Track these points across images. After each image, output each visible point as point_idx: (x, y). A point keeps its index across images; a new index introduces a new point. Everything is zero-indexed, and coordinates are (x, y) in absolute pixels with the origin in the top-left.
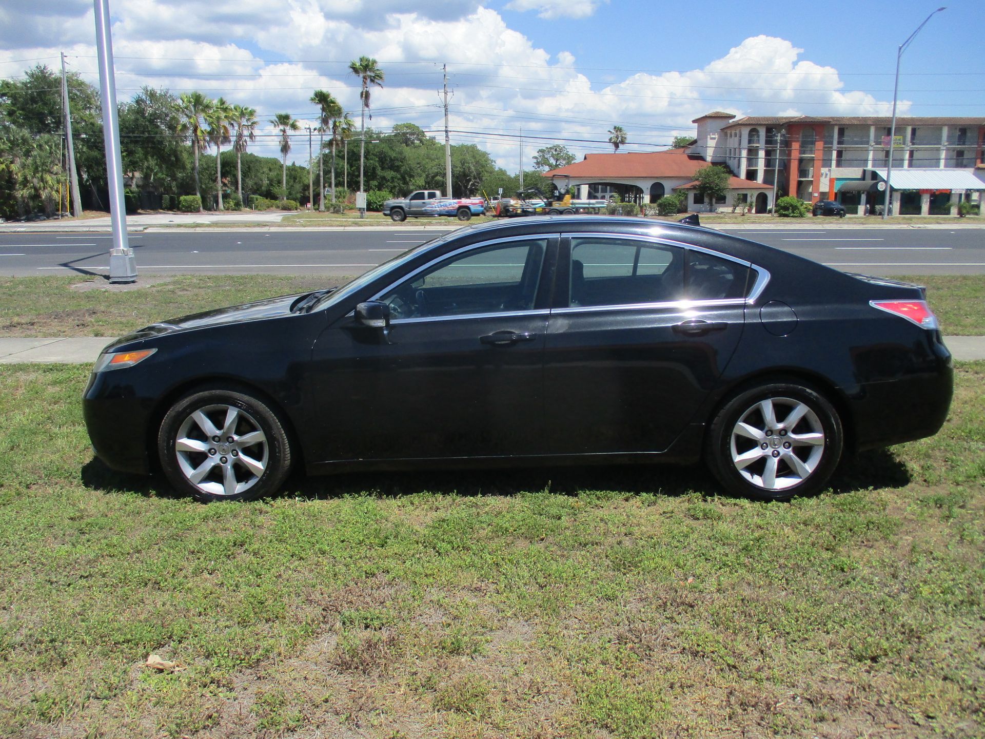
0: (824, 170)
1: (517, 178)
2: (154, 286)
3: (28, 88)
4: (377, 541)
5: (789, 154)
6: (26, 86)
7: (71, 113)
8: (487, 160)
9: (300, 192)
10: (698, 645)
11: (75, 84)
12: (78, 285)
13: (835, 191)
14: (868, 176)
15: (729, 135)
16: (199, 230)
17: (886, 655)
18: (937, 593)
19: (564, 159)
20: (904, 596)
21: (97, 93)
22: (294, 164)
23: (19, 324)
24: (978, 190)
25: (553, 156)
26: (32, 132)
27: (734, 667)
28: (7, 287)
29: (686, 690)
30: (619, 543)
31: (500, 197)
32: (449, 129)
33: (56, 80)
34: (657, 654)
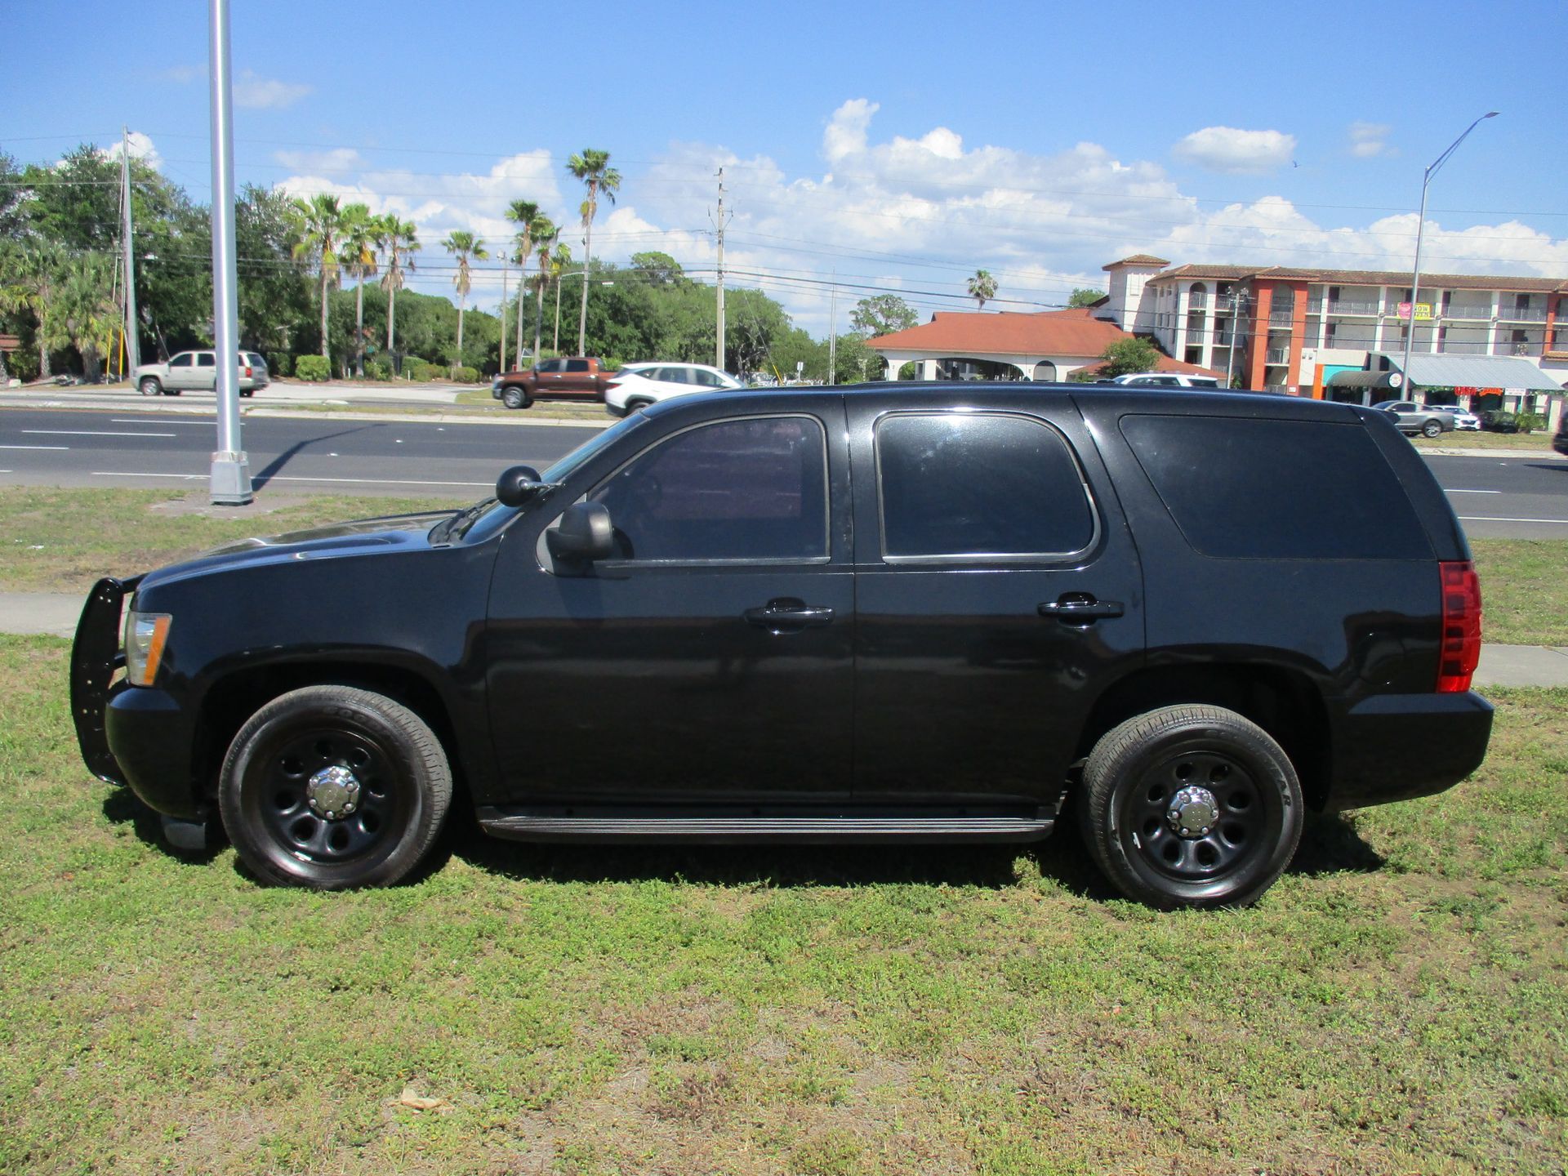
0: (1306, 351)
1: (825, 348)
2: (278, 512)
3: (66, 179)
4: (678, 937)
5: (1252, 327)
6: (63, 175)
7: (134, 220)
8: (779, 314)
9: (484, 355)
10: (1131, 1100)
11: (142, 176)
12: (161, 505)
13: (1324, 384)
14: (1375, 364)
15: (1159, 293)
16: (332, 416)
17: (1380, 1121)
18: (1451, 1040)
19: (899, 316)
20: (1406, 1042)
21: (174, 190)
22: (475, 309)
23: (88, 570)
24: (1545, 392)
25: (882, 311)
26: (70, 248)
27: (1180, 1131)
28: (52, 505)
29: (1117, 1158)
30: (1016, 952)
31: (799, 375)
32: (723, 268)
33: (110, 168)
34: (1078, 1110)
